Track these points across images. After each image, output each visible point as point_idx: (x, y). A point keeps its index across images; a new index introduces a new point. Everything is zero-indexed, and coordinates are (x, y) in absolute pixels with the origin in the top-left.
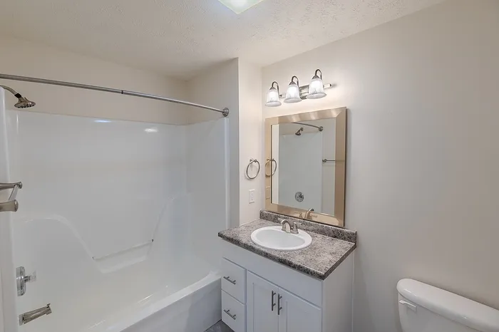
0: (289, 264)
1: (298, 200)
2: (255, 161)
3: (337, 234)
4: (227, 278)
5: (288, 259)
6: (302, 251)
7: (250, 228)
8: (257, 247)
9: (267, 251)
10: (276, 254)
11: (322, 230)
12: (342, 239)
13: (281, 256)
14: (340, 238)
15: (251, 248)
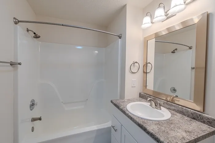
0: (145, 130)
1: (172, 92)
2: (136, 62)
3: (195, 117)
4: (113, 127)
5: (144, 125)
6: (159, 123)
7: (130, 101)
8: (127, 112)
9: (132, 116)
10: (137, 120)
11: (183, 112)
12: (201, 122)
13: (140, 122)
14: (199, 120)
15: (124, 112)
